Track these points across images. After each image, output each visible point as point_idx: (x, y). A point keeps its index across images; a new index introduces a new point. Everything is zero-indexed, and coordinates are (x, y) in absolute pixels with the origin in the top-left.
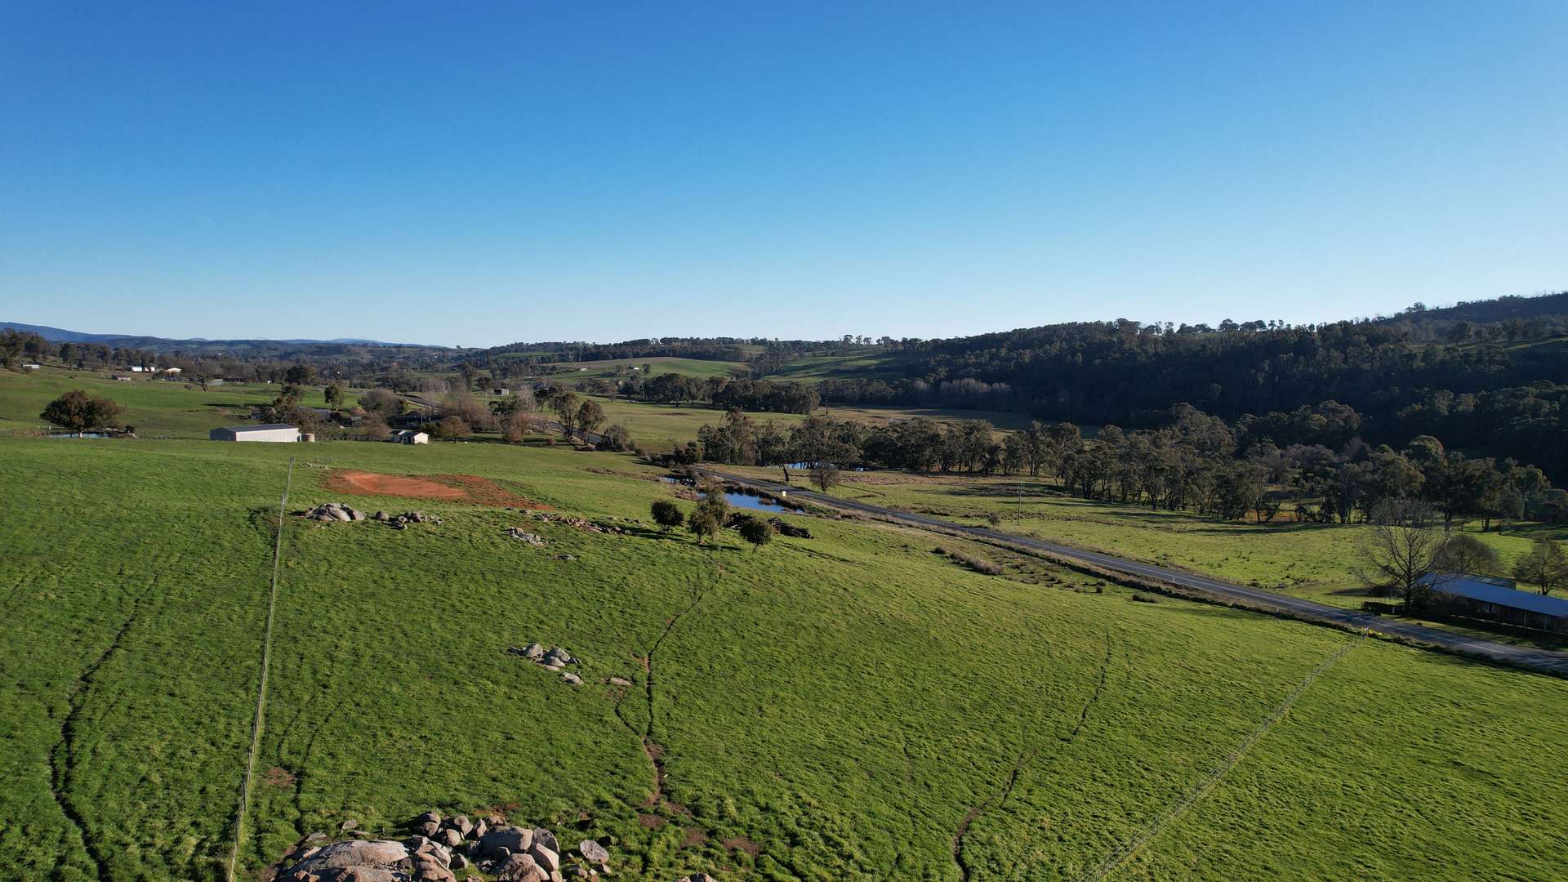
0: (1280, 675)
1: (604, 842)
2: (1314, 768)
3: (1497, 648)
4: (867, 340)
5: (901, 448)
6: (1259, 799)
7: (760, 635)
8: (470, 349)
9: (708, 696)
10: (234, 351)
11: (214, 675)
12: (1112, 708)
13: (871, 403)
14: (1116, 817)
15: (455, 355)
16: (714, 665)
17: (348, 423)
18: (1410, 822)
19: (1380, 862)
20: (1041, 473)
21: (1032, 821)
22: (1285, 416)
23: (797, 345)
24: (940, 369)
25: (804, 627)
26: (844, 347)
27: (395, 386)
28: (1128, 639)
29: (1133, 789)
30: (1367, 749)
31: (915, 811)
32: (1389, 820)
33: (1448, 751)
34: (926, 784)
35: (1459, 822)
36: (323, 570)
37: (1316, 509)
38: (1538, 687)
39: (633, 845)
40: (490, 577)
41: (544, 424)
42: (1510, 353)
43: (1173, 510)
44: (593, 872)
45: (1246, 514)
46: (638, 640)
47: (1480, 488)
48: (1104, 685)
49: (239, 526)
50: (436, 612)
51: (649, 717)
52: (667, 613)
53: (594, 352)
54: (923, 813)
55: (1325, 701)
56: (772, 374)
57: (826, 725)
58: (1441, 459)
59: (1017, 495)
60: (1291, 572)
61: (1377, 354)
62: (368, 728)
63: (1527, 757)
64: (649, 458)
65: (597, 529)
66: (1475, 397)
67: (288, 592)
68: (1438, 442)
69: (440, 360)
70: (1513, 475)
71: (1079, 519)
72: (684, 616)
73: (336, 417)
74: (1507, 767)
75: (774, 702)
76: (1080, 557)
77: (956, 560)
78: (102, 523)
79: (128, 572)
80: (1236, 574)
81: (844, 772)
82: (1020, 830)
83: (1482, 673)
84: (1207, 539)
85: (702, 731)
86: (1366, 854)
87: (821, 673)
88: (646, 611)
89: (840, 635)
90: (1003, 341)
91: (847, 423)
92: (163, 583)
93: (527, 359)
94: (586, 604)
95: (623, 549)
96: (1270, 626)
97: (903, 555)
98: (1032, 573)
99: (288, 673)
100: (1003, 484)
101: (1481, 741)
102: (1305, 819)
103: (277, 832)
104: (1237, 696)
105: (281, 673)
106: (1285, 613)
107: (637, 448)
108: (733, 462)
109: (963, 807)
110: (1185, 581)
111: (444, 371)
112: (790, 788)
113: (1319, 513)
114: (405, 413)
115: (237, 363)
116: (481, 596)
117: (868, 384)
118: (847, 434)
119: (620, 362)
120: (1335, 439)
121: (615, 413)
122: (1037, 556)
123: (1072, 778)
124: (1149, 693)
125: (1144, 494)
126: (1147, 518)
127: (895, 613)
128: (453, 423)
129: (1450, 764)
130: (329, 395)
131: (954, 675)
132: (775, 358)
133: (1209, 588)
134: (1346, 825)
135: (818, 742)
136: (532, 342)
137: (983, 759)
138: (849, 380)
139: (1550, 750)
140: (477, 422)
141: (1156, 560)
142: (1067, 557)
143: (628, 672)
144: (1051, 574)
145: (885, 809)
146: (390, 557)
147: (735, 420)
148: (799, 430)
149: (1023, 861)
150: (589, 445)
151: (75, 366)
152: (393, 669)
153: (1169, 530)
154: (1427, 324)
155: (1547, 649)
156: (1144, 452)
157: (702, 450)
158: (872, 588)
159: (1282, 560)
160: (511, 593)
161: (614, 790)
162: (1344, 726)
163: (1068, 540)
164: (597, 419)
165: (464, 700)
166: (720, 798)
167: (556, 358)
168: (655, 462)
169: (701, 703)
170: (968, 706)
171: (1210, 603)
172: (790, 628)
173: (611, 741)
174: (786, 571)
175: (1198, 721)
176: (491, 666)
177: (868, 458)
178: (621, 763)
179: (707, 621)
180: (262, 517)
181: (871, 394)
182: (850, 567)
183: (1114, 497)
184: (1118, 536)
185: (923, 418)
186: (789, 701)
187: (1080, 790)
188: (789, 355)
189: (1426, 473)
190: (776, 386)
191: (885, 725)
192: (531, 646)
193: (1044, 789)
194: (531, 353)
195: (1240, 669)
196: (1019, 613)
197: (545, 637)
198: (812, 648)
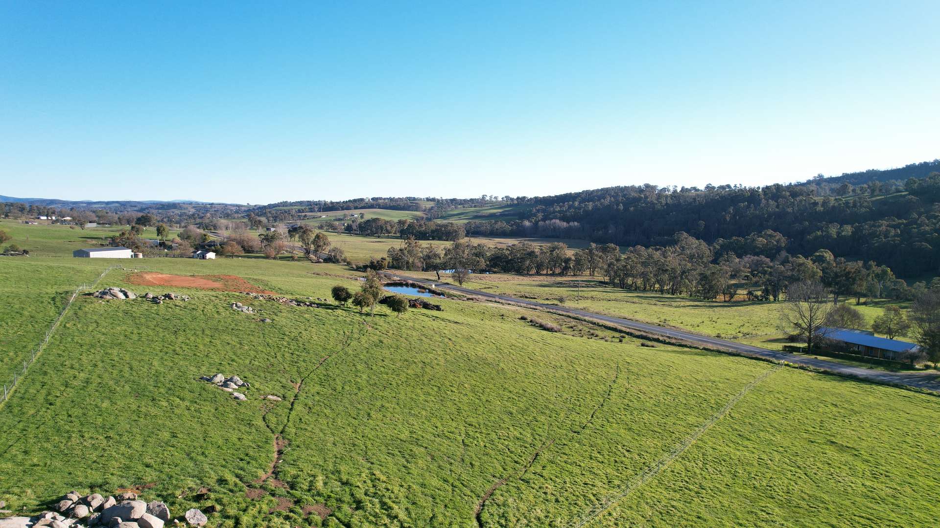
0: (726, 389)
1: (209, 510)
2: (741, 448)
3: (862, 371)
4: (496, 198)
5: (511, 260)
6: (702, 469)
7: (384, 367)
8: (255, 206)
9: (334, 407)
10: (109, 207)
12: (612, 411)
13: (497, 235)
14: (600, 484)
15: (246, 209)
16: (345, 387)
17: (170, 248)
18: (799, 482)
19: (777, 510)
20: (596, 274)
21: (540, 488)
22: (742, 239)
23: (453, 201)
24: (539, 214)
25: (415, 363)
26: (481, 202)
27: (206, 227)
28: (630, 368)
29: (616, 464)
30: (776, 434)
31: (457, 483)
32: (786, 481)
33: (827, 434)
34: (471, 464)
35: (832, 481)
36: (91, 329)
37: (759, 293)
39: (233, 512)
40: (208, 332)
41: (293, 248)
42: (872, 202)
43: (674, 295)
45: (718, 297)
46: (297, 371)
47: (854, 279)
48: (609, 397)
49: (42, 302)
50: (161, 354)
51: (286, 421)
52: (323, 354)
53: (330, 205)
54: (462, 484)
55: (753, 405)
56: (438, 218)
57: (413, 425)
58: (832, 262)
59: (578, 287)
60: (742, 329)
61: (796, 202)
62: (68, 432)
63: (877, 437)
64: (354, 267)
65: (294, 304)
66: (852, 227)
67: (58, 343)
68: (830, 253)
69: (237, 212)
70: (873, 271)
71: (616, 300)
72: (334, 356)
73: (162, 244)
74: (864, 444)
75: (380, 411)
76: (611, 321)
77: (533, 323)
80: (708, 330)
81: (413, 456)
82: (529, 495)
83: (852, 386)
84: (693, 311)
85: (321, 430)
86: (768, 505)
87: (418, 391)
88: (309, 353)
89: (438, 367)
90: (576, 198)
91: (479, 245)
93: (289, 211)
94: (268, 349)
95: (306, 316)
96: (724, 360)
97: (500, 321)
98: (580, 330)
99: (27, 395)
100: (572, 281)
101: (849, 427)
102: (730, 482)
104: (696, 403)
106: (735, 352)
107: (348, 260)
108: (408, 269)
109: (493, 479)
110: (675, 335)
111: (238, 218)
112: (369, 469)
113: (761, 296)
114: (207, 242)
115: (110, 214)
116: (196, 344)
117: (495, 223)
118: (479, 253)
119: (346, 212)
120: (772, 253)
121: (336, 241)
122: (585, 321)
123: (576, 458)
124: (638, 401)
125: (657, 286)
126: (658, 299)
127: (479, 354)
128: (232, 246)
129: (829, 443)
130: (159, 231)
131: (510, 392)
132: (440, 209)
133: (690, 338)
134: (757, 485)
135: (402, 437)
136: (293, 200)
137: (516, 446)
138: (484, 222)
139: (891, 432)
140: (250, 247)
141: (659, 323)
142: (603, 321)
143: (282, 391)
144: (592, 331)
145: (435, 482)
146: (143, 321)
147: (410, 243)
148: (449, 250)
149: (525, 517)
150: (320, 260)
152: (111, 391)
153: (670, 306)
154: (825, 186)
155: (892, 371)
156: (656, 260)
157: (389, 262)
158: (468, 338)
159: (737, 322)
160: (218, 342)
161: (236, 471)
162: (763, 420)
163: (606, 312)
164: (325, 244)
165: (153, 411)
166: (314, 476)
167: (307, 210)
168: (358, 269)
169: (327, 411)
170: (514, 411)
171: (689, 347)
172: (405, 363)
173: (250, 438)
174: (413, 328)
175: (668, 418)
176: (183, 388)
177: (492, 266)
178: (251, 453)
179: (349, 359)
180: (62, 297)
181: (497, 229)
182: (459, 326)
183: (639, 288)
184: (638, 310)
185: (526, 242)
186: (391, 410)
187: (580, 466)
188: (449, 207)
189: (823, 270)
190: (439, 225)
191: (454, 424)
192: (216, 376)
193: (554, 465)
194: (292, 207)
195: (701, 386)
196: (562, 353)
197: (231, 369)
198: (417, 375)
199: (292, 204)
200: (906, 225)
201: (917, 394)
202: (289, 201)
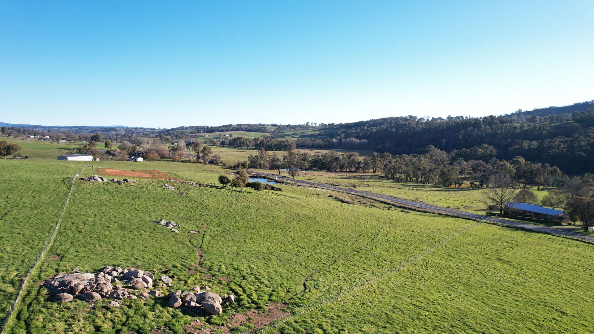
0: (445, 233)
1: (172, 277)
2: (448, 261)
3: (530, 226)
4: (315, 124)
5: (324, 162)
6: (424, 269)
7: (251, 219)
8: (163, 129)
9: (226, 237)
10: (72, 130)
11: (37, 228)
12: (379, 242)
13: (316, 147)
14: (368, 274)
15: (158, 131)
16: (231, 228)
17: (113, 155)
18: (476, 276)
20: (377, 171)
21: (336, 274)
22: (468, 150)
23: (288, 126)
24: (342, 135)
25: (268, 217)
26: (306, 127)
27: (134, 142)
28: (391, 222)
29: (378, 266)
30: (469, 255)
31: (293, 271)
32: (469, 275)
33: (498, 255)
34: (300, 263)
35: (493, 276)
36: (88, 197)
37: (477, 183)
38: (539, 238)
39: (183, 278)
40: (151, 199)
41: (190, 155)
42: (551, 127)
43: (425, 184)
44: (164, 285)
45: (452, 185)
46: (204, 220)
47: (536, 175)
48: (377, 236)
49: (58, 183)
50: (128, 210)
51: (201, 243)
52: (217, 212)
53: (211, 129)
54: (296, 272)
55: (460, 241)
56: (279, 137)
57: (269, 246)
58: (523, 164)
59: (365, 179)
60: (463, 204)
61: (503, 127)
62: (93, 244)
63: (526, 257)
64: (228, 166)
65: (197, 185)
66: (537, 142)
67: (73, 203)
68: (523, 159)
69: (152, 133)
70: (548, 169)
71: (388, 187)
72: (223, 212)
73: (109, 153)
74: (517, 260)
75: (251, 239)
77: (337, 199)
78: (3, 182)
79: (10, 197)
80: (443, 204)
81: (270, 259)
82: (330, 277)
84: (435, 193)
85: (221, 247)
86: (456, 285)
87: (271, 231)
88: (209, 211)
89: (281, 219)
90: (366, 124)
91: (304, 153)
92: (23, 200)
93: (185, 132)
94: (186, 208)
95: (205, 192)
96: (449, 220)
97: (317, 197)
98: (365, 203)
99: (67, 228)
100: (362, 175)
101: (512, 252)
102: (439, 275)
103: (47, 271)
104: (427, 239)
105: (64, 228)
106: (456, 216)
107: (224, 163)
108: (261, 168)
109: (312, 270)
110: (422, 206)
111: (153, 137)
112: (248, 264)
113: (478, 185)
114: (136, 151)
115: (73, 134)
116: (147, 205)
117: (315, 140)
118: (304, 158)
119: (221, 133)
120: (487, 158)
121: (216, 151)
122: (368, 198)
123: (356, 263)
124: (394, 238)
125: (414, 179)
126: (414, 186)
127: (305, 213)
128: (152, 154)
129: (497, 259)
130: (106, 145)
131: (322, 232)
132: (280, 131)
133: (430, 208)
134: (453, 276)
135: (264, 251)
136: (187, 126)
137: (325, 257)
138: (308, 139)
139: (535, 255)
140: (163, 154)
141: (413, 199)
142: (379, 198)
143: (197, 229)
144: (372, 204)
145: (282, 270)
146: (115, 193)
147: (262, 153)
148: (286, 157)
149: (328, 285)
150: (206, 163)
151: (7, 136)
152: (108, 227)
153: (422, 190)
154: (522, 116)
155: (547, 226)
156: (414, 162)
157: (249, 164)
158: (298, 205)
159: (461, 200)
160: (158, 205)
161: (181, 263)
162: (464, 249)
163: (382, 193)
164: (209, 153)
165: (132, 236)
166: (220, 266)
167: (196, 132)
168: (230, 168)
169: (223, 239)
170: (324, 241)
171: (429, 213)
172: (263, 217)
173: (184, 249)
174: (267, 199)
175: (410, 247)
176: (145, 226)
177: (312, 166)
178: (186, 256)
179: (232, 214)
180: (68, 180)
181: (316, 144)
182: (292, 199)
183: (403, 180)
184: (401, 192)
185: (334, 152)
186: (257, 239)
187: (358, 266)
188: (286, 130)
189: (516, 169)
190: (279, 141)
191: (291, 246)
192: (161, 220)
193: (344, 266)
194: (187, 130)
195: (431, 231)
196: (352, 213)
197: (168, 218)
198: (270, 223)
199: (187, 128)
200: (571, 141)
201: (557, 238)
202: (185, 126)
